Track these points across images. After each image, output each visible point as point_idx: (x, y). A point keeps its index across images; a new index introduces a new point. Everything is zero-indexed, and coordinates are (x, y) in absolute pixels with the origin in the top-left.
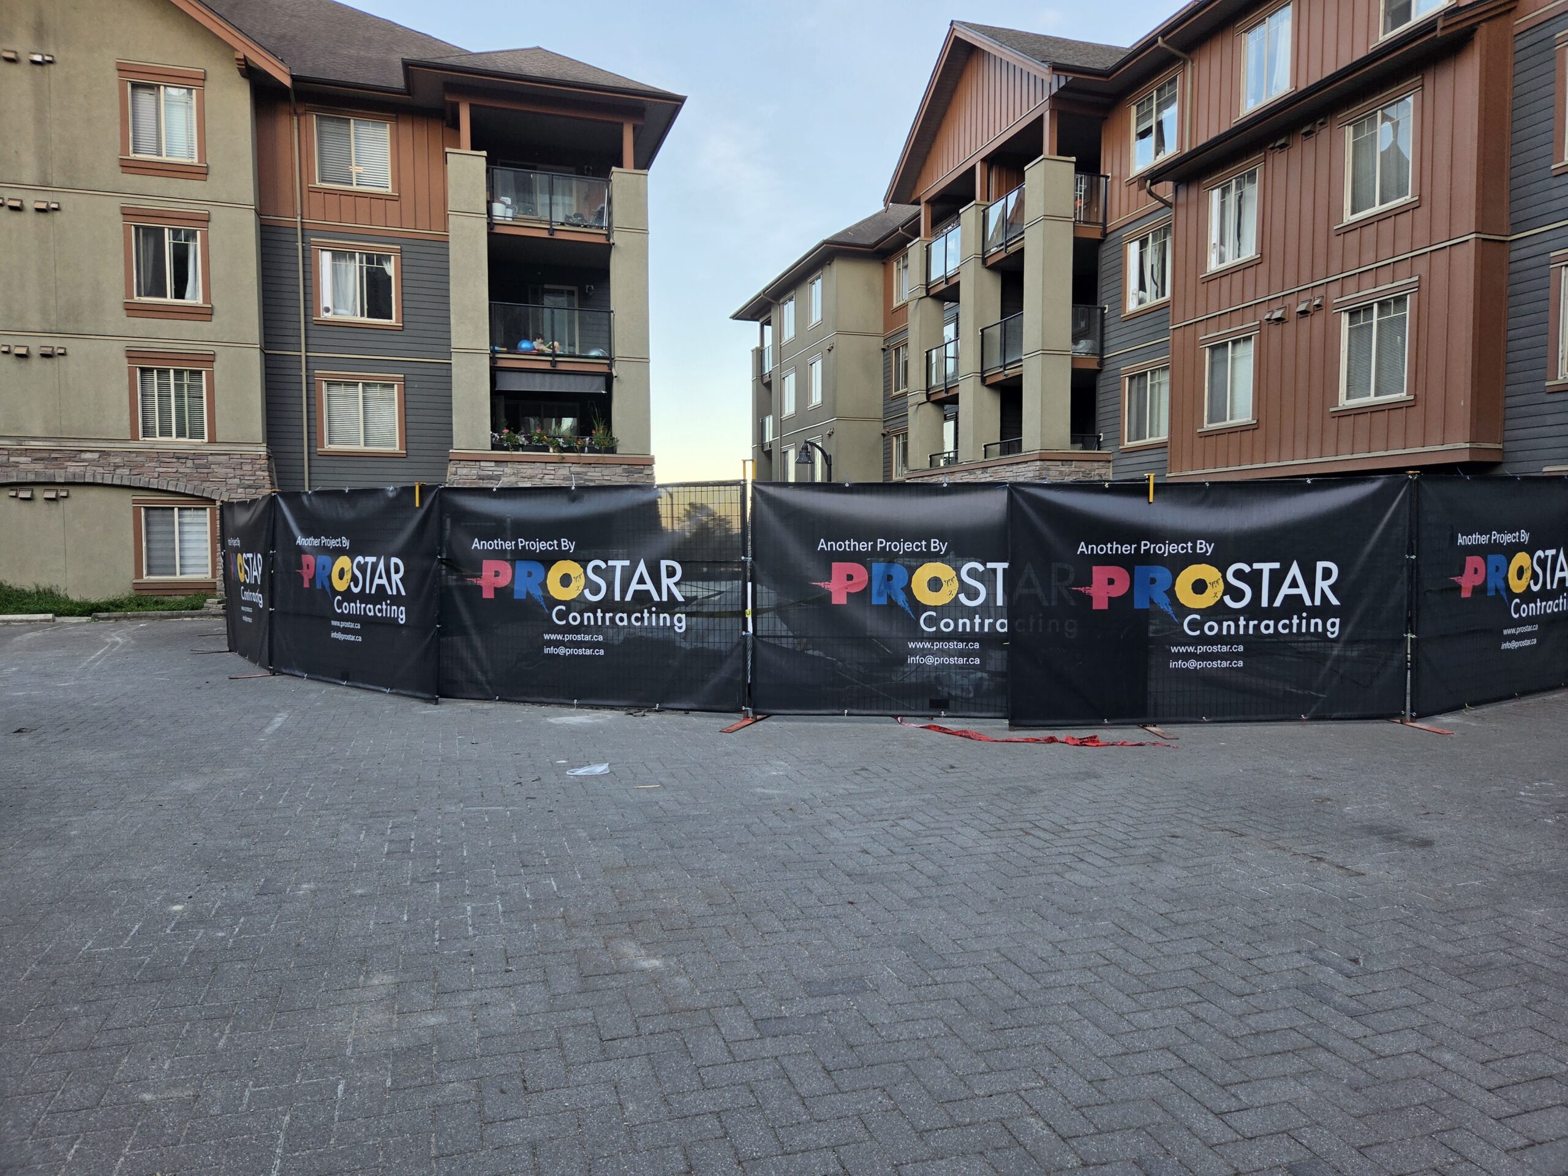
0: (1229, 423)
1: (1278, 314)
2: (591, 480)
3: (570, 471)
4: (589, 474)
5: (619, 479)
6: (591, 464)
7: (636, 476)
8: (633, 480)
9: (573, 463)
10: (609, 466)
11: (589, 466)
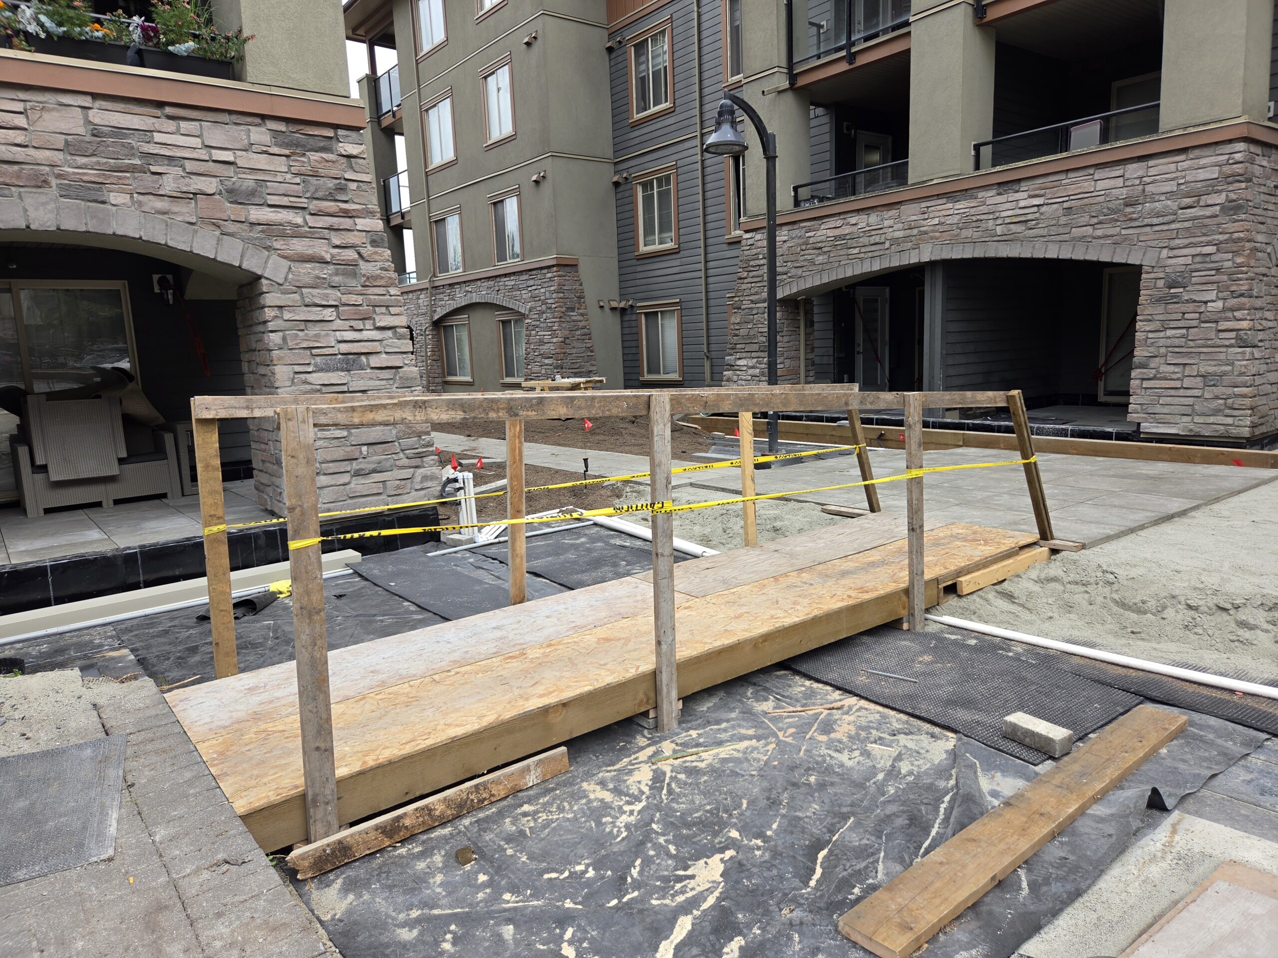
2: (170, 158)
3: (88, 122)
4: (158, 137)
5: (262, 162)
6: (160, 105)
7: (314, 156)
8: (306, 169)
9: (95, 96)
10: (225, 118)
11: (158, 112)
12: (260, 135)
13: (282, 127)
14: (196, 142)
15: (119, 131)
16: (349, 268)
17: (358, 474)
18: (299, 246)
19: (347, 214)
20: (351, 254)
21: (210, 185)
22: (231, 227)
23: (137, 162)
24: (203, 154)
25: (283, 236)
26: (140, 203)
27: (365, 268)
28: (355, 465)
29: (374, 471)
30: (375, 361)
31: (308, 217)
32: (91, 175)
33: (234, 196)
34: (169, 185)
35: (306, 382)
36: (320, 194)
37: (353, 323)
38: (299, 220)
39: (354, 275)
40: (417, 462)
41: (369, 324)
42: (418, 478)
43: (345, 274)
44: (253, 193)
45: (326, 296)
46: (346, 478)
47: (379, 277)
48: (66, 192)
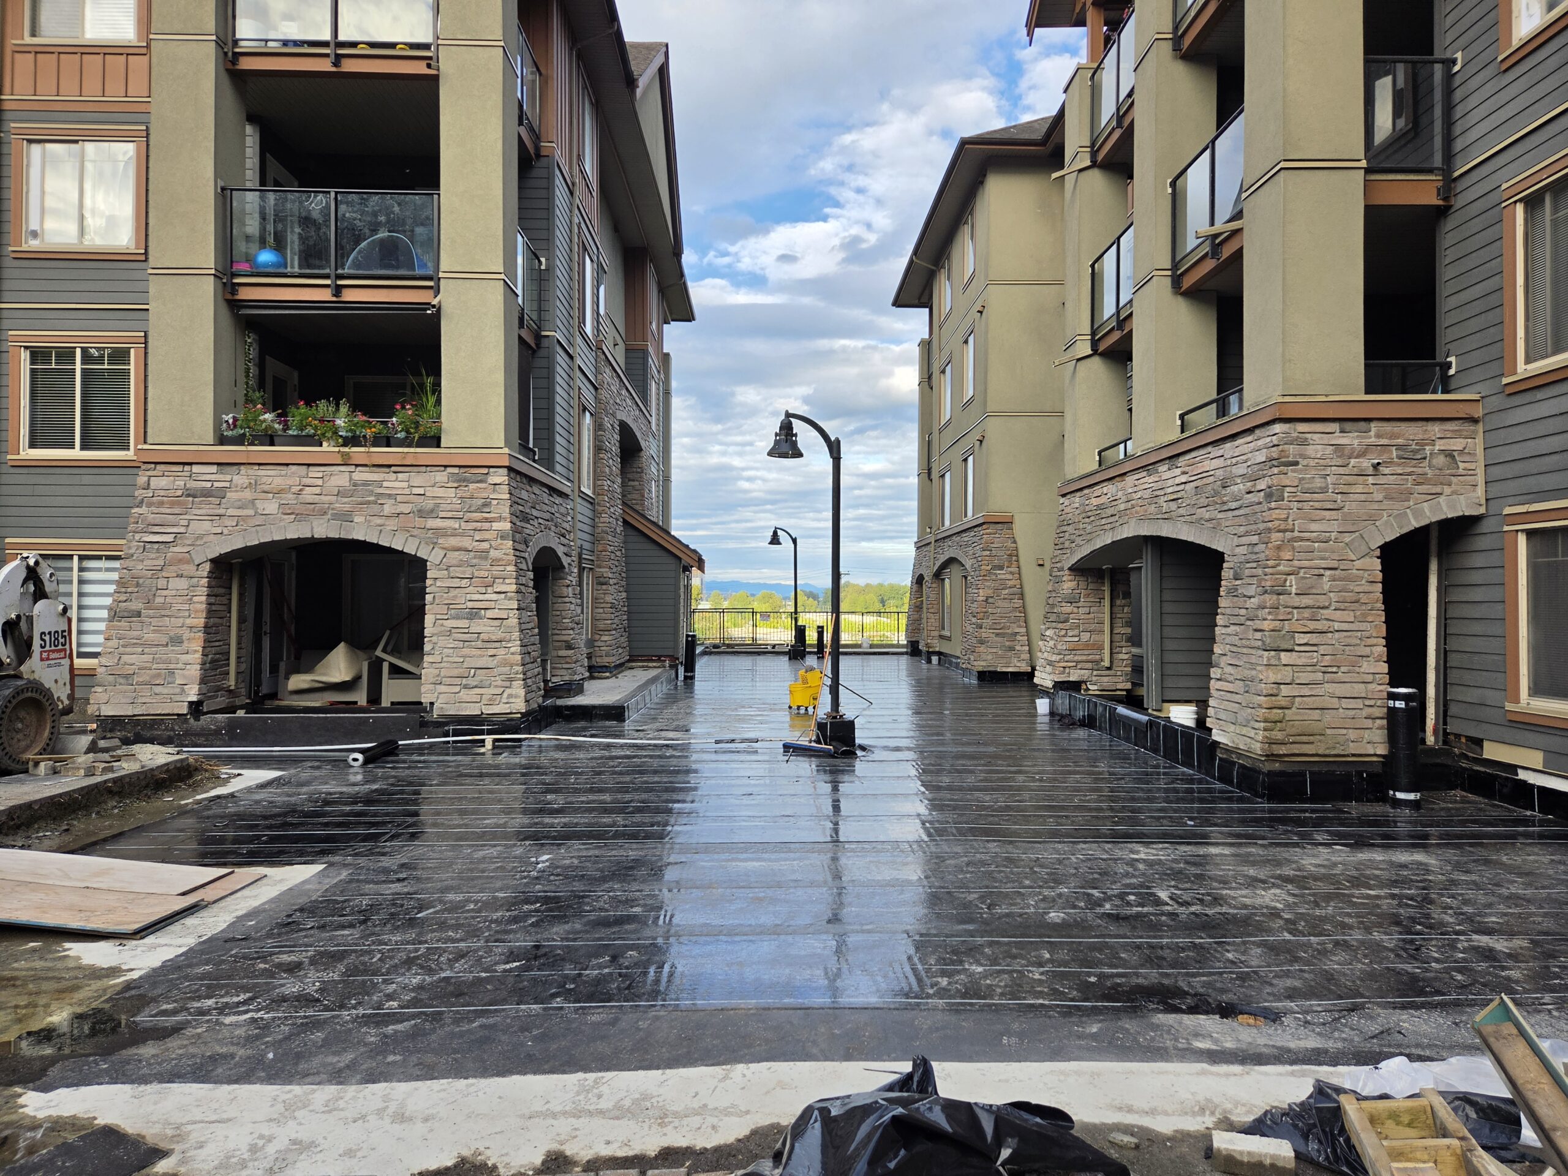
2: (390, 495)
3: (351, 479)
4: (385, 484)
5: (440, 492)
6: (390, 466)
7: (472, 486)
8: (468, 494)
9: (357, 465)
10: (423, 469)
11: (387, 470)
12: (441, 476)
13: (456, 470)
14: (405, 485)
15: (366, 483)
16: (484, 554)
17: (466, 687)
18: (453, 542)
19: (487, 520)
20: (485, 545)
21: (406, 508)
22: (415, 532)
23: (372, 498)
24: (407, 491)
25: (445, 535)
26: (369, 521)
27: (493, 554)
28: (464, 681)
29: (476, 687)
30: (489, 614)
31: (463, 524)
32: (347, 507)
33: (422, 513)
34: (387, 509)
35: (442, 625)
36: (473, 509)
37: (479, 589)
38: (457, 526)
39: (486, 558)
40: (508, 684)
41: (490, 590)
42: (505, 695)
43: (481, 558)
44: (432, 511)
45: (464, 572)
46: (457, 689)
47: (500, 560)
48: (335, 517)
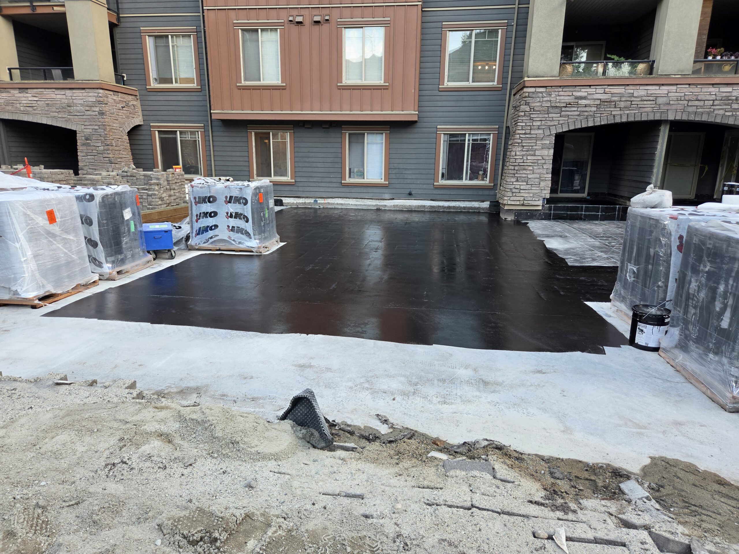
0: (262, 82)
1: (299, 19)
